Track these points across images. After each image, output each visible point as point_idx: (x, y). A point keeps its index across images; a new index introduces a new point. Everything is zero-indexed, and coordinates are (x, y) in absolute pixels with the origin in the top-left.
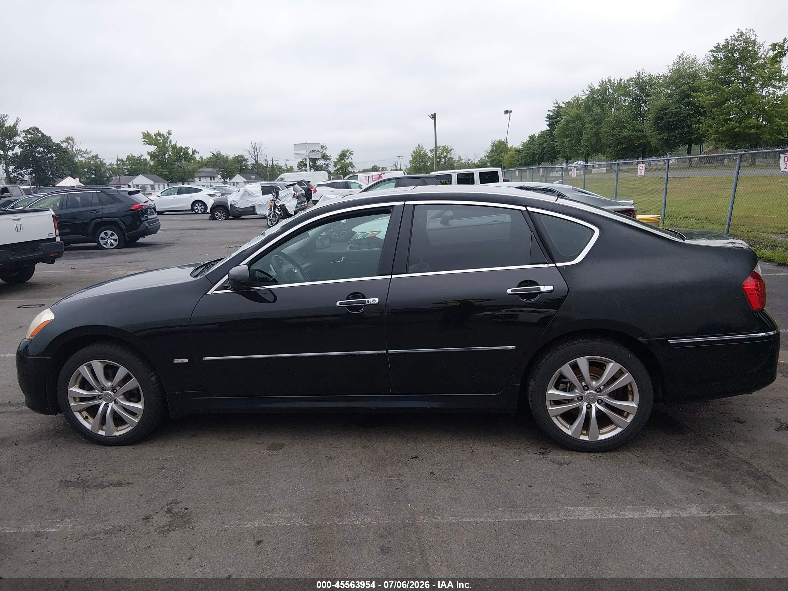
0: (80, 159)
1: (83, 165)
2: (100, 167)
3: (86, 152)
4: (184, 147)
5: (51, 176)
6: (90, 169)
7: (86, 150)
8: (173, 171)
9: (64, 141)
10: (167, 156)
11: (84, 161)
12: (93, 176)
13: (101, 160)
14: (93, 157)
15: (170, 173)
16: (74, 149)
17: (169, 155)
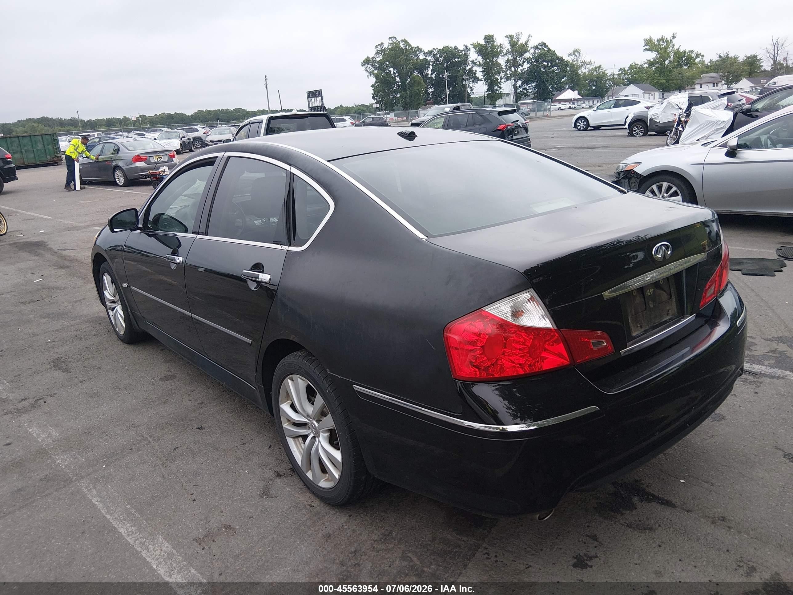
0: (584, 71)
1: (585, 77)
2: (602, 77)
3: (590, 64)
4: (687, 51)
5: (551, 89)
6: (592, 81)
7: (590, 61)
8: (671, 78)
9: (571, 54)
10: (667, 62)
11: (587, 73)
12: (594, 88)
13: (604, 70)
14: (596, 68)
15: (667, 81)
16: (579, 61)
17: (670, 61)
